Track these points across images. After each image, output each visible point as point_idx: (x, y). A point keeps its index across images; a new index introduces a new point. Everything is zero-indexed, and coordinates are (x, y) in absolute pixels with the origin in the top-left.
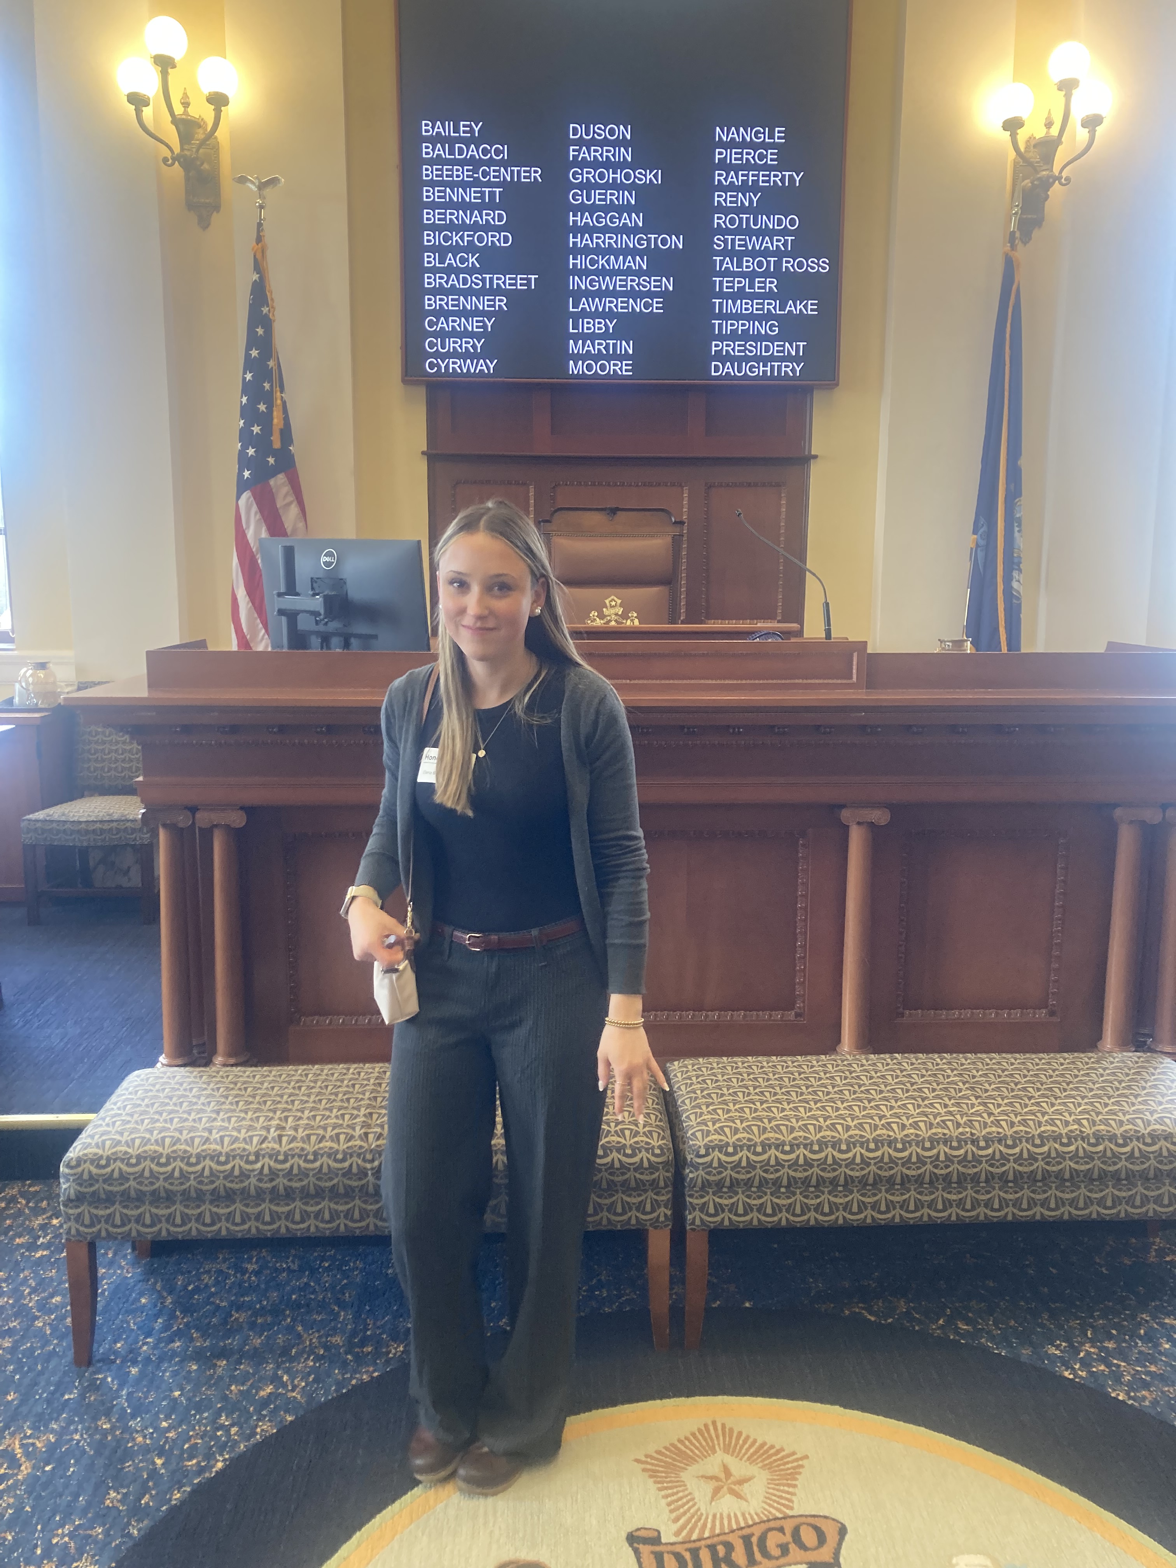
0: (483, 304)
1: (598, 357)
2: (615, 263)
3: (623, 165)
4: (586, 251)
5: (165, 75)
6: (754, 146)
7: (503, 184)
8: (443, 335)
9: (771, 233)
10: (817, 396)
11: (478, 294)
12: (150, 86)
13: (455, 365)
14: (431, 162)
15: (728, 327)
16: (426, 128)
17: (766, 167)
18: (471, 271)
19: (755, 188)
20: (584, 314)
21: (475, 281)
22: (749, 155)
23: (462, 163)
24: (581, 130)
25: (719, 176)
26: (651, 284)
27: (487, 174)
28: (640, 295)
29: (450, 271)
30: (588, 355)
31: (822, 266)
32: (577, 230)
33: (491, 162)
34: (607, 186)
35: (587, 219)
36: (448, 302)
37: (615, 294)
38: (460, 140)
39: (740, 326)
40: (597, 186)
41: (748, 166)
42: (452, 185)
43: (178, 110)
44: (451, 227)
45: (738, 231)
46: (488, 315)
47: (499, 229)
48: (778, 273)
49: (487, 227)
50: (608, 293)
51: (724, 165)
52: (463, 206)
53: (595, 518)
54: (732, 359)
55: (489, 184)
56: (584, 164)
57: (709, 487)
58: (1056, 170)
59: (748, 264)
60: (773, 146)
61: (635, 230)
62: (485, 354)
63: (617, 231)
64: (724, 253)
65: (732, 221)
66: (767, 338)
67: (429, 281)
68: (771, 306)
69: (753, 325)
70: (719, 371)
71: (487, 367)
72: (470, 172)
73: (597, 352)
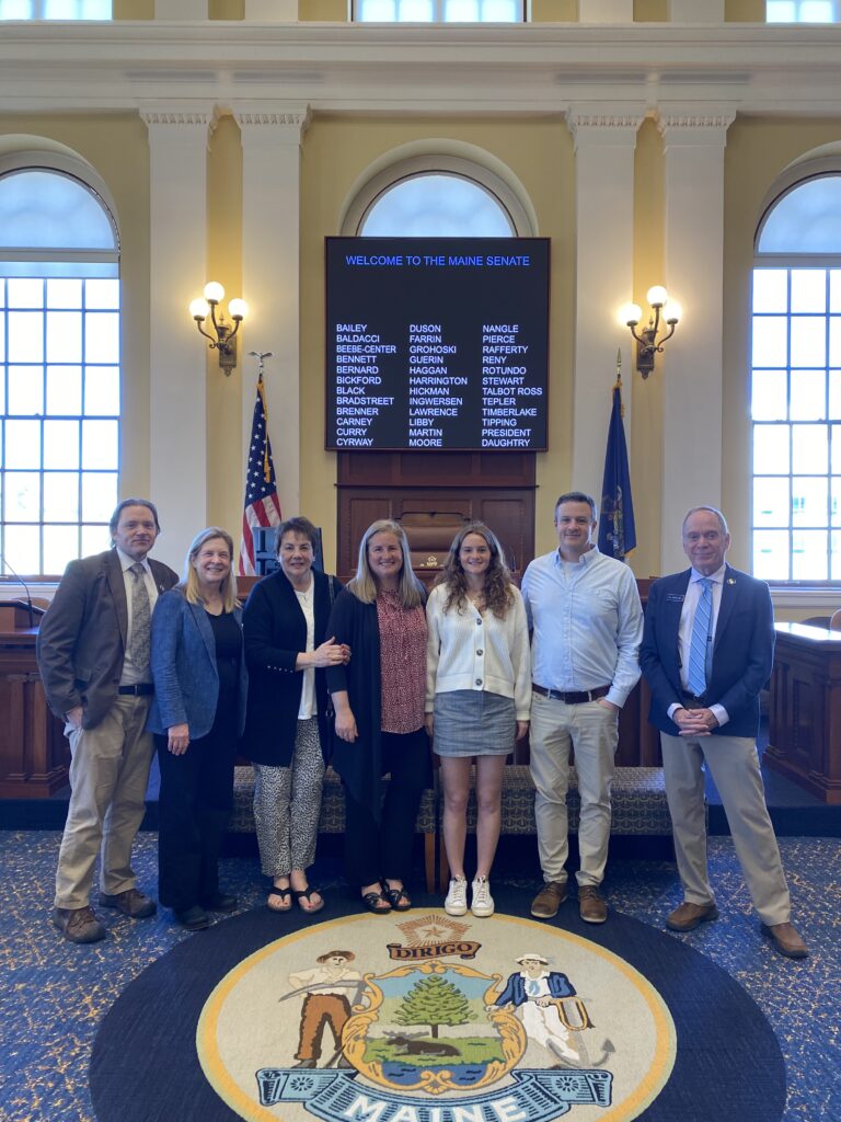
0: (367, 412)
1: (424, 438)
2: (432, 391)
3: (438, 344)
4: (418, 386)
5: (213, 307)
6: (503, 334)
7: (377, 354)
8: (346, 427)
9: (512, 376)
10: (538, 456)
11: (364, 407)
12: (205, 311)
13: (352, 442)
14: (341, 344)
15: (491, 422)
16: (339, 328)
17: (509, 344)
18: (360, 396)
19: (504, 354)
20: (417, 416)
21: (363, 401)
22: (500, 339)
23: (357, 344)
24: (416, 328)
25: (485, 349)
26: (451, 401)
27: (368, 349)
28: (446, 407)
29: (349, 396)
30: (419, 437)
31: (538, 391)
32: (413, 376)
33: (371, 344)
34: (429, 354)
35: (419, 370)
36: (348, 411)
37: (433, 407)
38: (355, 333)
39: (497, 422)
40: (424, 354)
41: (500, 344)
42: (351, 355)
43: (218, 322)
44: (351, 375)
45: (495, 376)
46: (369, 417)
47: (374, 375)
48: (516, 395)
49: (369, 375)
50: (429, 406)
51: (487, 343)
52: (357, 364)
53: (425, 517)
54: (493, 438)
55: (370, 354)
56: (417, 344)
57: (484, 501)
58: (656, 345)
59: (501, 391)
60: (513, 334)
61: (443, 375)
62: (368, 436)
63: (434, 376)
64: (488, 386)
65: (492, 371)
66: (510, 427)
67: (339, 401)
68: (513, 412)
69: (505, 422)
70: (486, 443)
71: (368, 442)
72: (360, 348)
73: (423, 435)
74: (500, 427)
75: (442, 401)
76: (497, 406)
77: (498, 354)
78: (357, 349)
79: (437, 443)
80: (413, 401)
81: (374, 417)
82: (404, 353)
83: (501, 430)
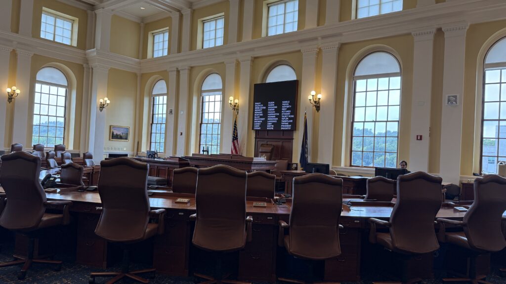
2: (272, 117)
3: (273, 106)
4: (270, 115)
6: (286, 103)
7: (262, 109)
8: (256, 125)
9: (288, 113)
10: (294, 132)
11: (259, 121)
13: (257, 128)
14: (256, 107)
15: (283, 124)
16: (256, 104)
20: (269, 122)
21: (259, 119)
24: (270, 103)
25: (283, 107)
29: (257, 118)
31: (293, 116)
32: (269, 113)
33: (261, 107)
34: (272, 108)
36: (257, 122)
38: (259, 104)
41: (286, 105)
44: (257, 114)
47: (262, 114)
48: (288, 117)
50: (271, 120)
51: (283, 105)
52: (259, 111)
56: (270, 106)
59: (285, 116)
60: (288, 103)
61: (274, 113)
63: (272, 113)
64: (283, 115)
65: (284, 112)
67: (255, 119)
68: (288, 121)
69: (286, 123)
70: (282, 128)
71: (260, 128)
72: (259, 107)
73: (270, 127)
74: (285, 125)
75: (274, 119)
76: (284, 120)
77: (285, 108)
78: (259, 108)
79: (272, 128)
80: (268, 119)
81: (261, 123)
82: (267, 108)
83: (286, 126)
